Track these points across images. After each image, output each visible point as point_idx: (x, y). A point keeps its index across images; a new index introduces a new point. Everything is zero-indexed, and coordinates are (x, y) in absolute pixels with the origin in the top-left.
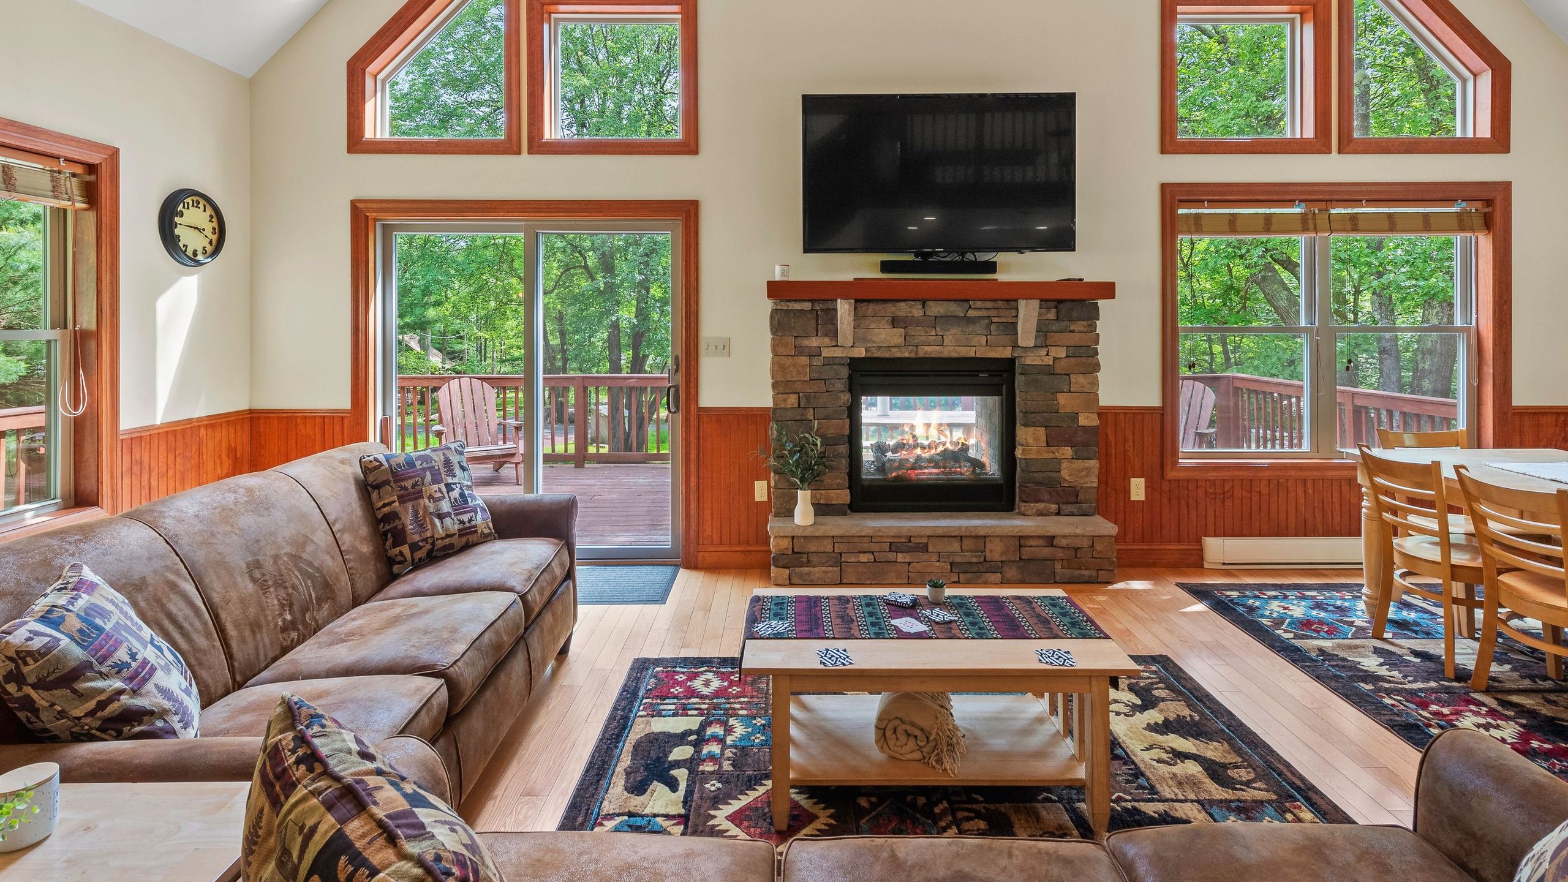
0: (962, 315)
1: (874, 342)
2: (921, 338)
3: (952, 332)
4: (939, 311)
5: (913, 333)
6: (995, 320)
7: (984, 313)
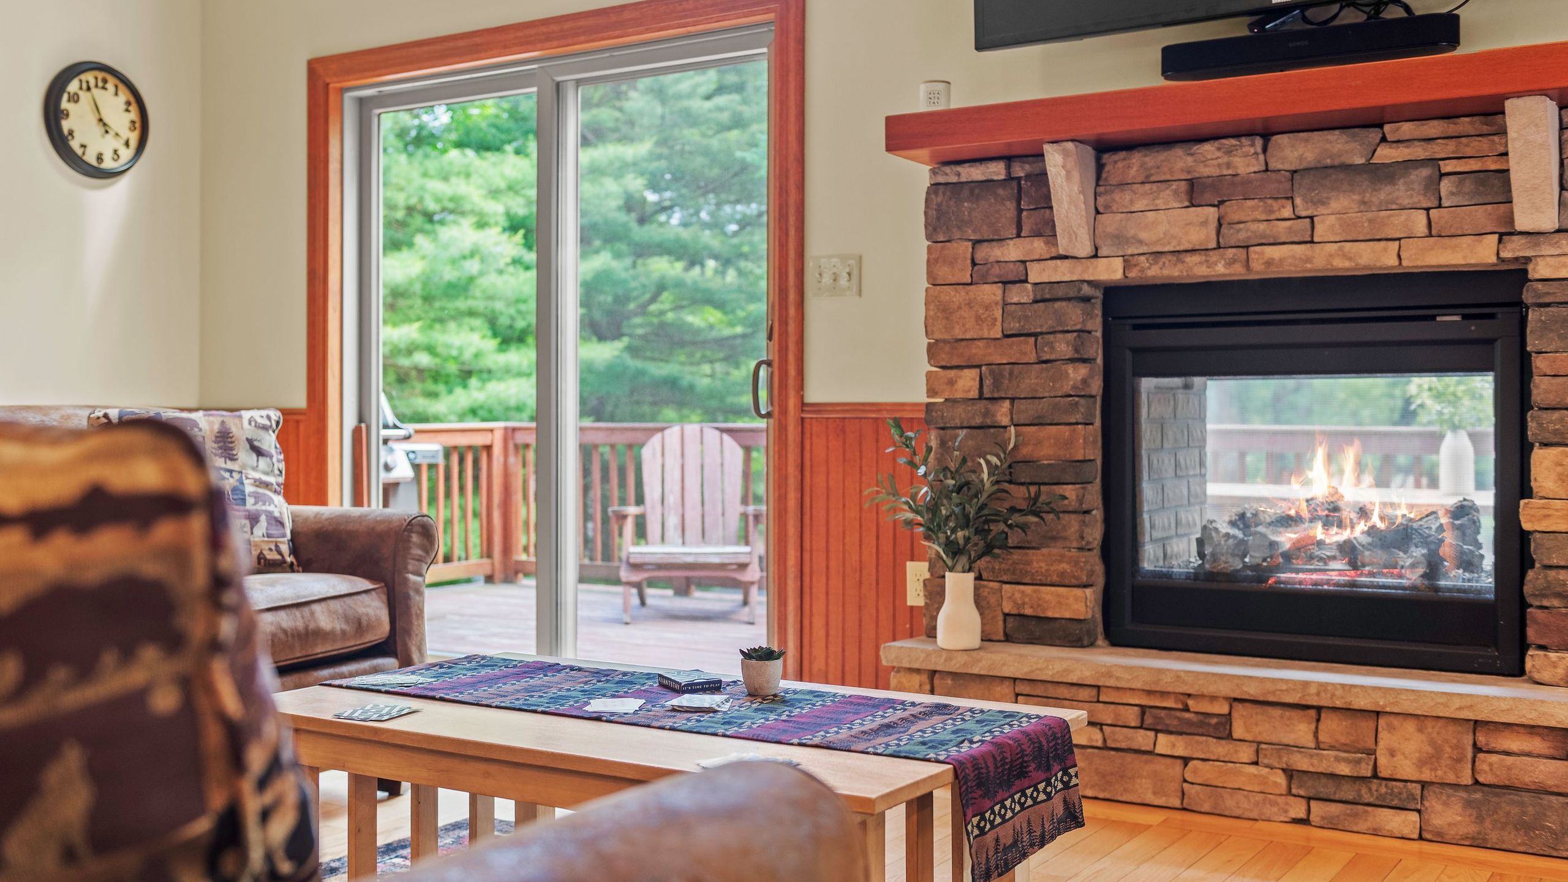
0: (1362, 161)
1: (1141, 242)
2: (1254, 226)
3: (1335, 205)
4: (1301, 158)
5: (1236, 217)
6: (1448, 167)
7: (1419, 152)
